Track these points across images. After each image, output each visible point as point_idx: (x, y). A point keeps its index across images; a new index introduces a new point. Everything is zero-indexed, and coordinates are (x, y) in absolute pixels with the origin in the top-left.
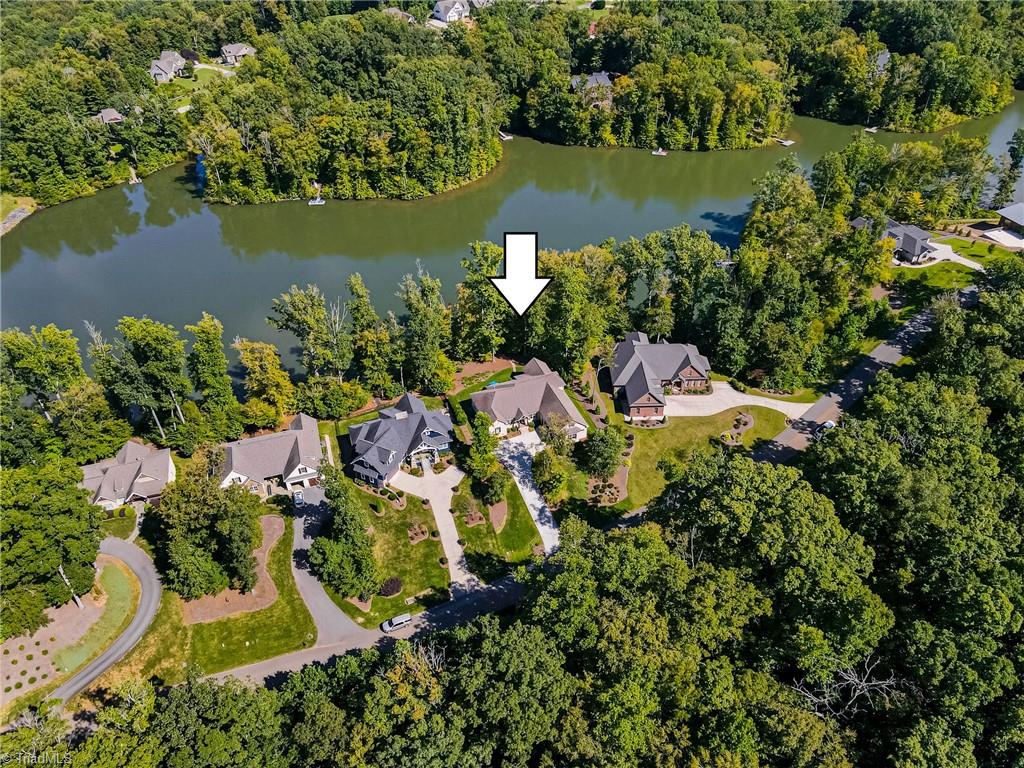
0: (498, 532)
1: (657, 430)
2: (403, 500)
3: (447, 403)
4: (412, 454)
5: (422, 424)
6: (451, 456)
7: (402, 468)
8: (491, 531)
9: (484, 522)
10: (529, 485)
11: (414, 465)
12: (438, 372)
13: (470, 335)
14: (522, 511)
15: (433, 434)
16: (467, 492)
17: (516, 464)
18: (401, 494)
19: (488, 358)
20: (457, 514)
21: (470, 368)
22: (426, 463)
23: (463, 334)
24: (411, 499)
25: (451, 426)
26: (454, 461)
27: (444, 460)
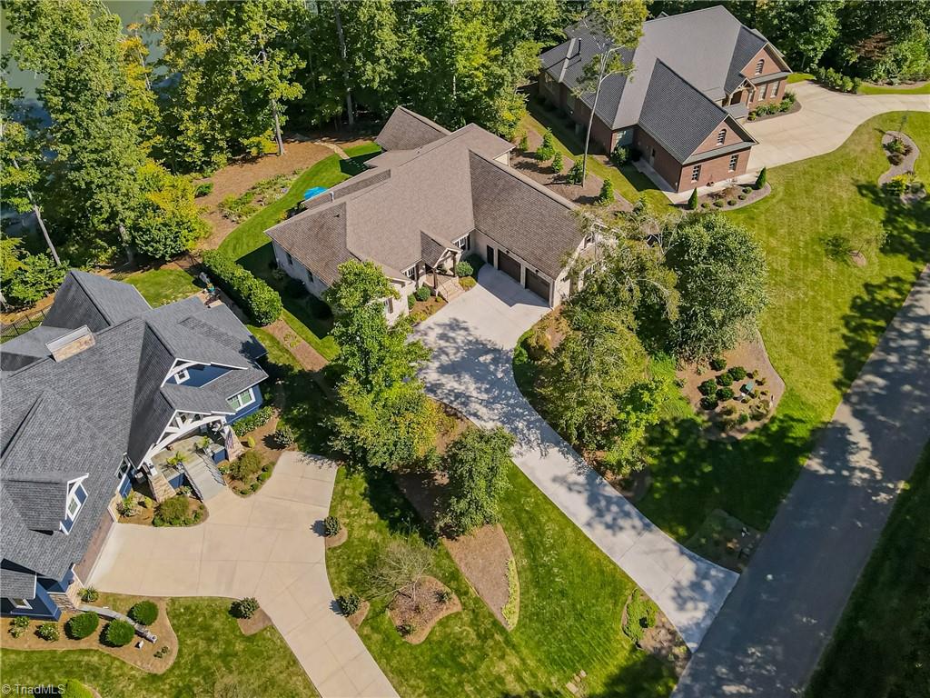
0: (512, 622)
1: (755, 205)
2: (162, 629)
3: (202, 273)
4: (148, 459)
5: (155, 353)
6: (273, 422)
7: (123, 512)
8: (489, 628)
9: (454, 605)
10: (534, 435)
11: (163, 489)
12: (152, 197)
13: (208, 94)
14: (551, 529)
15: (200, 375)
16: (364, 523)
17: (468, 385)
18: (144, 612)
19: (268, 146)
20: (365, 609)
21: (228, 179)
22: (201, 471)
23: (191, 93)
24: (189, 616)
25: (245, 333)
26: (290, 434)
27: (255, 440)
